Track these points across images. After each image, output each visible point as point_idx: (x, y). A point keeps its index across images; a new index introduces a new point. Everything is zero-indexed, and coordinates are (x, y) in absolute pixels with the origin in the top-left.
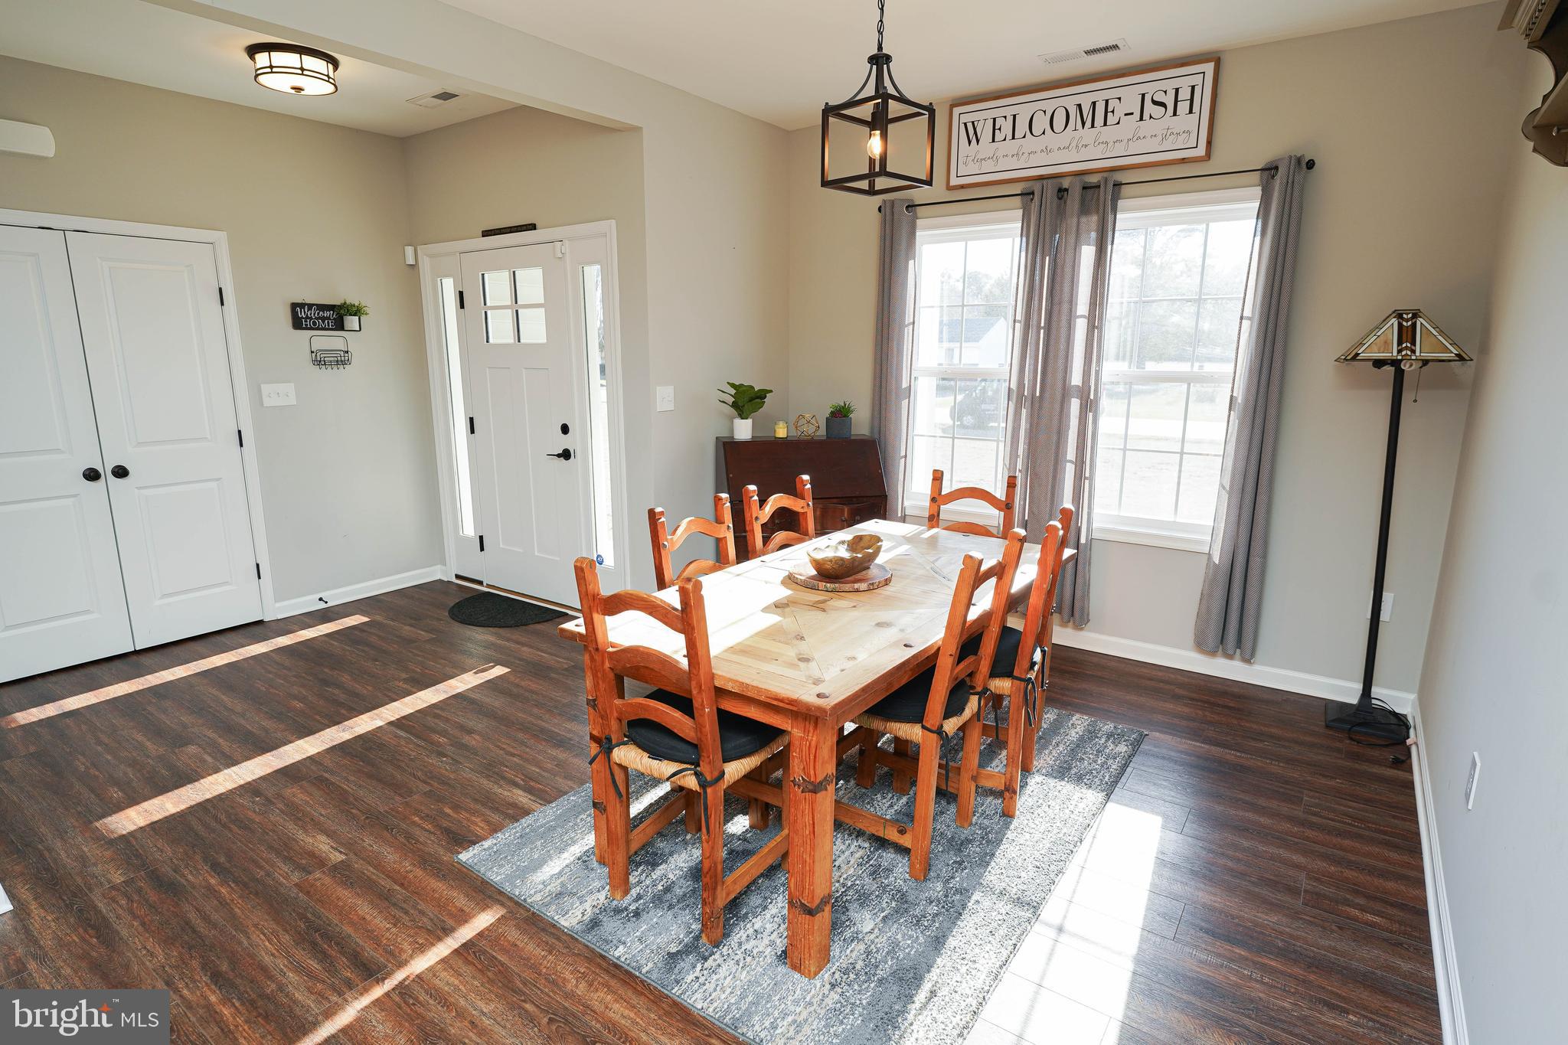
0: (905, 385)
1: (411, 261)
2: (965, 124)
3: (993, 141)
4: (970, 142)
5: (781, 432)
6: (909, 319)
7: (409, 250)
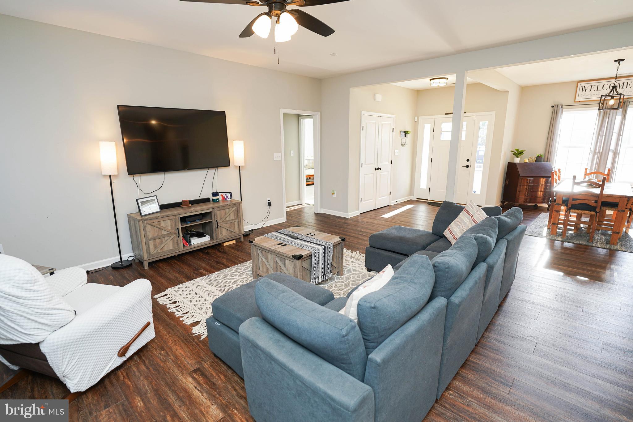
0: (556, 150)
1: (416, 120)
2: (582, 87)
3: (591, 91)
4: (583, 91)
5: (527, 161)
6: (559, 133)
7: (416, 118)
